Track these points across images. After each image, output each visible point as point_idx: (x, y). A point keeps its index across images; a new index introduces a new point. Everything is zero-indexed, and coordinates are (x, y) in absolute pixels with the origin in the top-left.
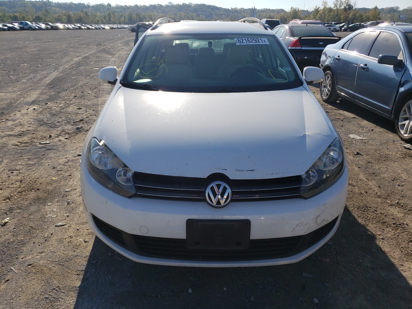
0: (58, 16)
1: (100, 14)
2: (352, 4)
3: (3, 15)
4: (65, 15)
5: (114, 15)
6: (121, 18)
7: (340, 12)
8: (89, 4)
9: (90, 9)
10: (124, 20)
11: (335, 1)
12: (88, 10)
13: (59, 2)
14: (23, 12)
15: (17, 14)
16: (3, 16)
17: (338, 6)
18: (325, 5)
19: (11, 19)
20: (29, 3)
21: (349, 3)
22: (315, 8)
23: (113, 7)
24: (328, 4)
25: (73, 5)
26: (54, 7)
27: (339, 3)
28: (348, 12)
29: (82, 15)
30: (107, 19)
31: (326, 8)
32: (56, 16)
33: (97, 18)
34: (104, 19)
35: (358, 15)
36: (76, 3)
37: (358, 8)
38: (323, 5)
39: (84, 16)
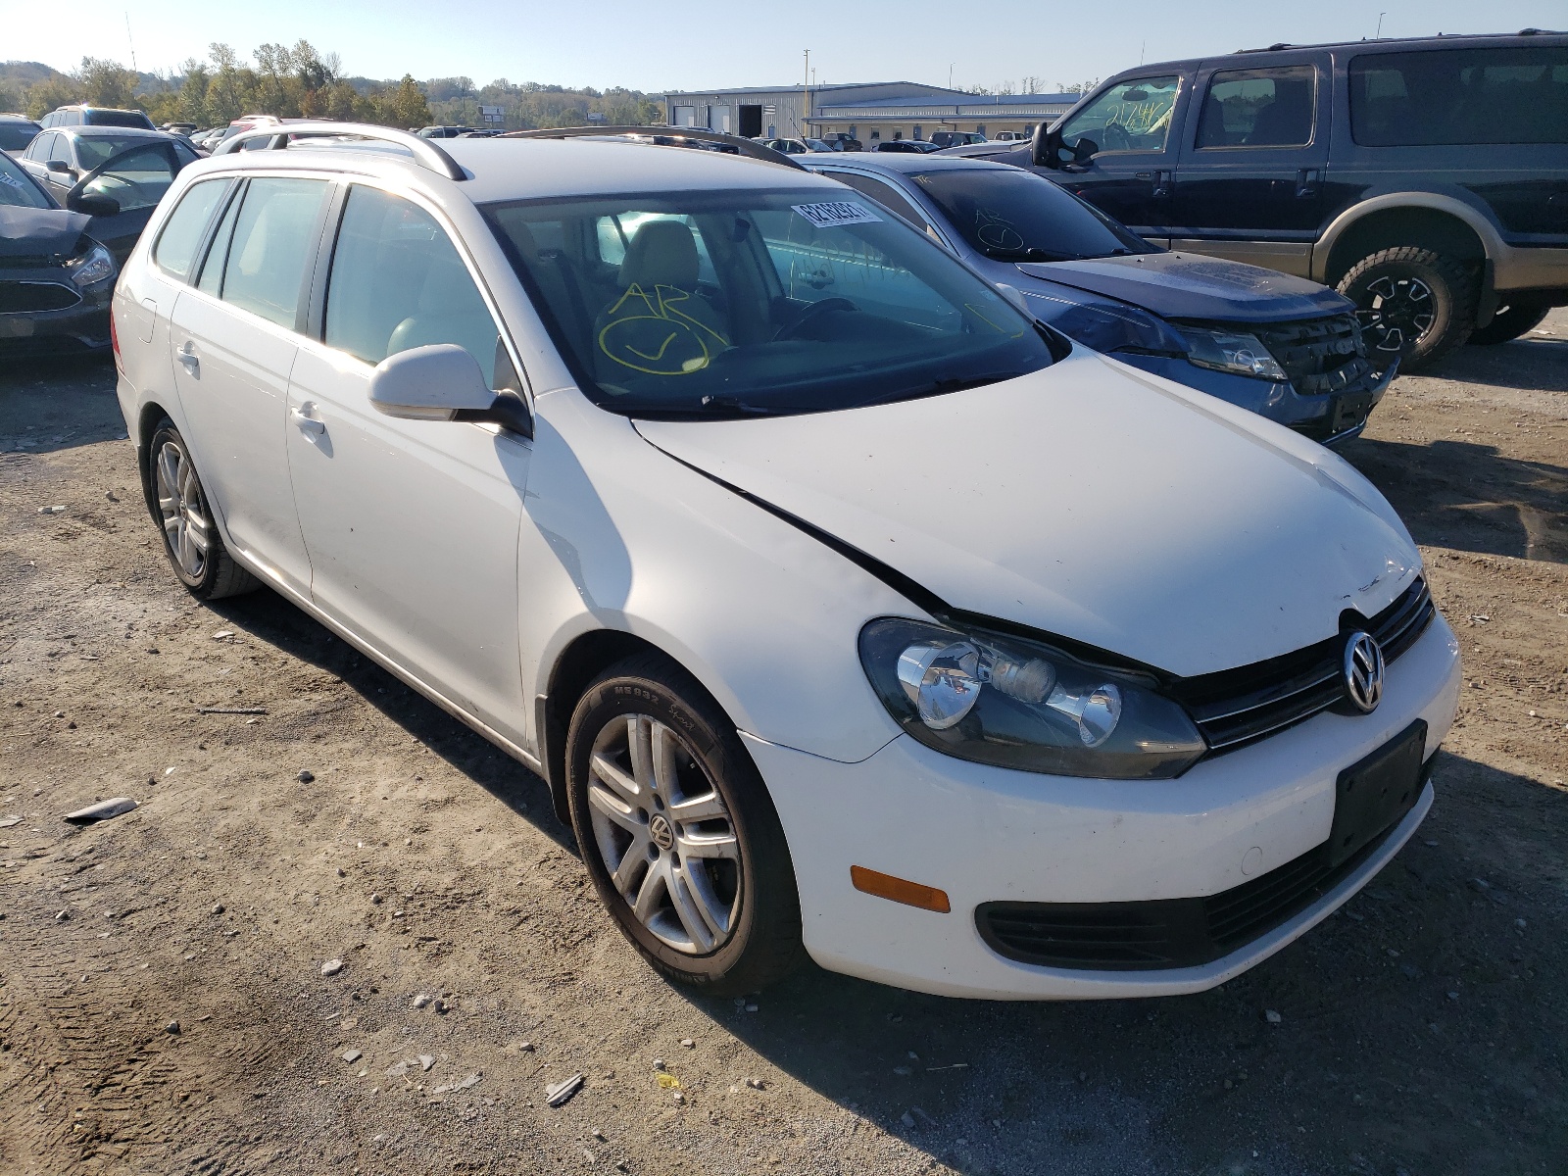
2: (323, 61)
7: (289, 90)
11: (258, 49)
17: (276, 67)
18: (225, 58)
21: (313, 59)
22: (189, 69)
24: (234, 55)
27: (275, 56)
28: (319, 92)
31: (233, 70)
35: (355, 102)
37: (349, 77)
38: (216, 60)
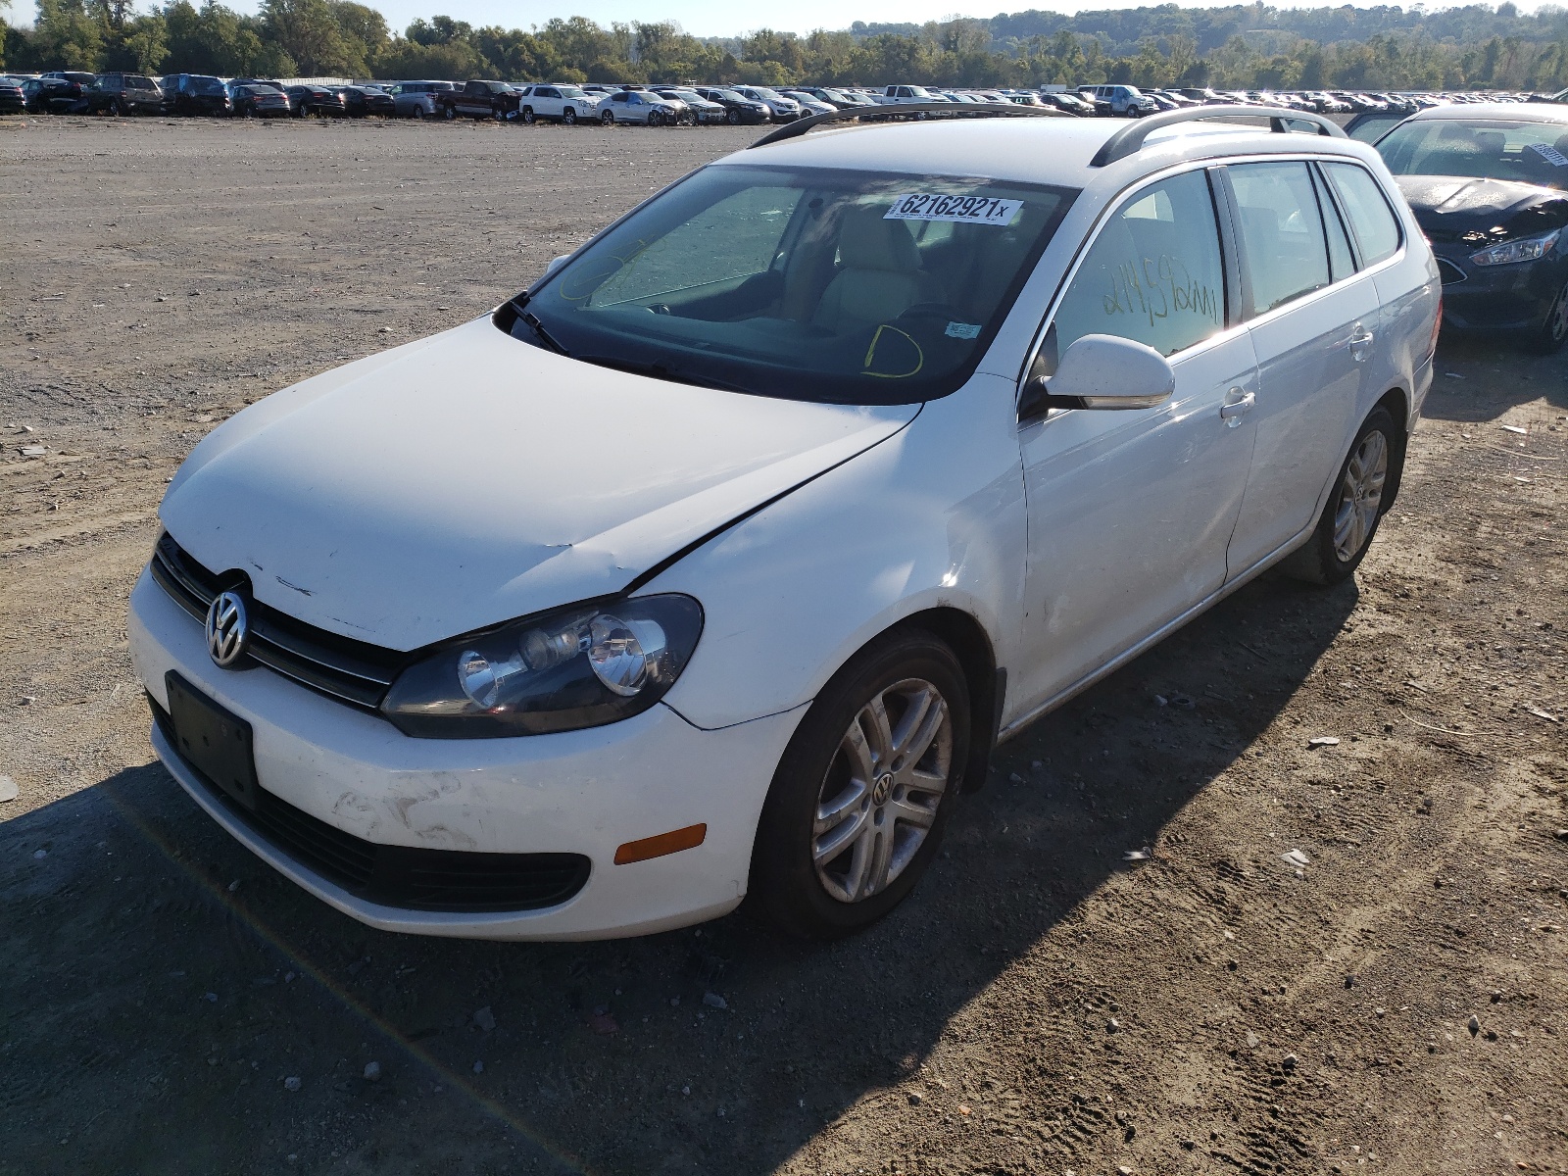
0: (1275, 62)
1: (1454, 47)
3: (1086, 61)
4: (1300, 57)
5: (1512, 50)
6: (1546, 64)
8: (1421, 10)
9: (1420, 27)
10: (1557, 73)
12: (1408, 31)
13: (1298, 9)
14: (1155, 51)
15: (1132, 61)
16: (1087, 64)
19: (1108, 76)
20: (1188, 19)
23: (1525, 17)
25: (1352, 17)
26: (1274, 27)
29: (1370, 53)
30: (1475, 70)
32: (1265, 62)
33: (1431, 66)
34: (1464, 67)
36: (1367, 7)
39: (1378, 56)
